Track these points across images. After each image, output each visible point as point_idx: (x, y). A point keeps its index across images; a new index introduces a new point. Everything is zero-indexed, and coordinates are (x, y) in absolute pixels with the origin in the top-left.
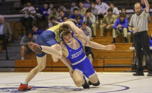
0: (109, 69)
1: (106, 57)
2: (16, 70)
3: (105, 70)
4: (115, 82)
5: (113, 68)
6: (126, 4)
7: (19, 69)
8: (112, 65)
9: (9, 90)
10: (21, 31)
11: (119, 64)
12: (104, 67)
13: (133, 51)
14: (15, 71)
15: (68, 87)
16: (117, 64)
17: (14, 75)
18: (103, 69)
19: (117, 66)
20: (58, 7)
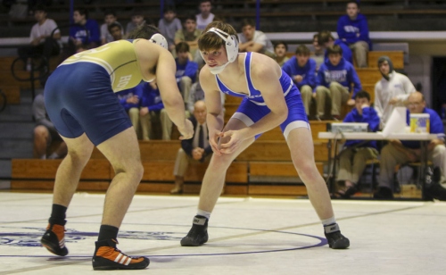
0: (263, 189)
1: (254, 158)
2: (14, 186)
3: (250, 192)
4: (286, 225)
5: (274, 187)
6: (309, 17)
7: (23, 184)
8: (269, 180)
9: (10, 241)
10: (29, 83)
11: (288, 177)
12: (248, 184)
13: (327, 141)
14: (11, 189)
15: (165, 235)
16: (283, 177)
17: (14, 200)
18: (245, 188)
19: (283, 181)
20: (129, 20)
